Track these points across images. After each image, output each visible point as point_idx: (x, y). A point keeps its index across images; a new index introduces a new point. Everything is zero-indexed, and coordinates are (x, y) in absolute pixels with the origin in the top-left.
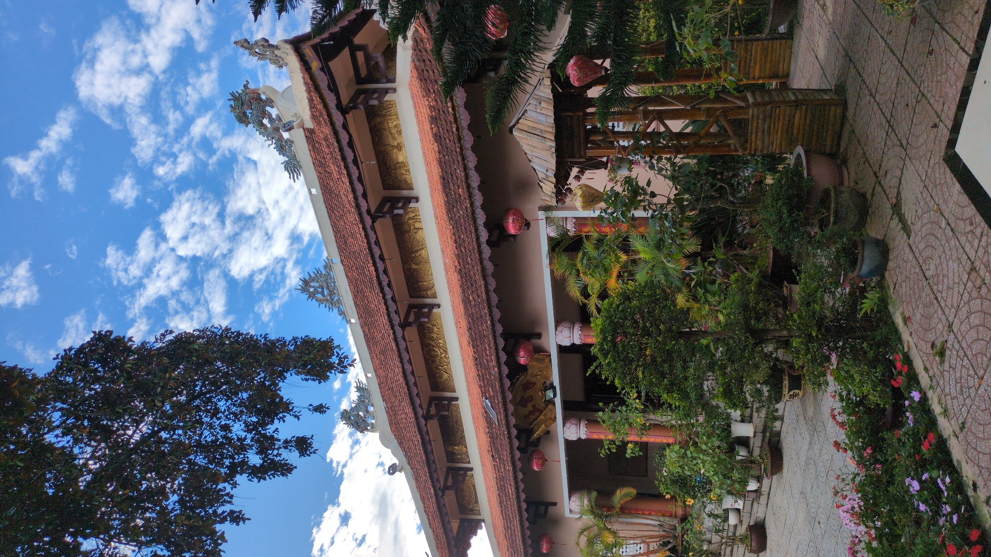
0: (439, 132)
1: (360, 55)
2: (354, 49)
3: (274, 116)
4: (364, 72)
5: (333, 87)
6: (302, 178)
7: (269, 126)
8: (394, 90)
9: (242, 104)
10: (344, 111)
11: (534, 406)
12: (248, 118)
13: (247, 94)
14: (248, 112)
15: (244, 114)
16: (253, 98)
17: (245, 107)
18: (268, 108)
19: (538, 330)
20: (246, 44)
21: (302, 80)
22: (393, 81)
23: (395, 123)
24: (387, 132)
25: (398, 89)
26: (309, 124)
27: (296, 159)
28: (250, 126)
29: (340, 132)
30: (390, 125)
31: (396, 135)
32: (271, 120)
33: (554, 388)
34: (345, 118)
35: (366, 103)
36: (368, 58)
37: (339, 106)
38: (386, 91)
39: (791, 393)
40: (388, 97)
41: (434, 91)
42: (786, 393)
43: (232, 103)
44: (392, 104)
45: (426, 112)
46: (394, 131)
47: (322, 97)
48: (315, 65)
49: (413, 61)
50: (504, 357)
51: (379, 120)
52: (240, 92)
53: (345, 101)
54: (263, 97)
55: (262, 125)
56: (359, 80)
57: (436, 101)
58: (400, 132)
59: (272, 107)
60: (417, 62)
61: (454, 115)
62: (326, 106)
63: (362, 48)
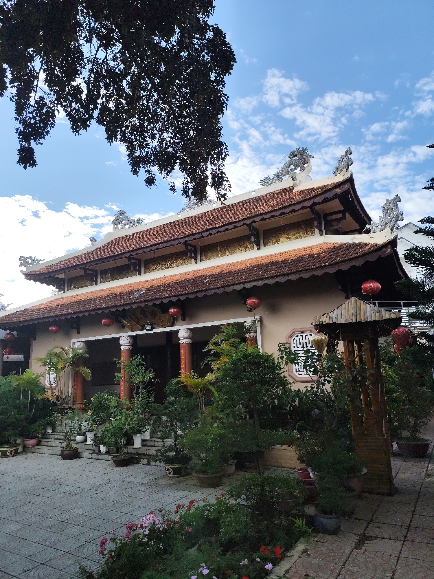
0: (305, 259)
1: (340, 216)
2: (343, 212)
3: (295, 171)
4: (329, 218)
5: (326, 200)
6: (261, 187)
7: (290, 169)
8: (321, 235)
9: (301, 154)
10: (311, 207)
11: (141, 318)
12: (293, 157)
13: (307, 157)
14: (297, 158)
15: (295, 156)
16: (305, 160)
17: (300, 156)
18: (299, 168)
19: (187, 319)
20: (349, 153)
21: (326, 184)
22: (326, 234)
23: (302, 235)
24: (296, 231)
25: (322, 237)
26: (296, 190)
27: (271, 183)
28: (289, 159)
29: (300, 205)
30: (301, 233)
31: (295, 236)
32: (293, 170)
33: (152, 330)
34: (308, 207)
35: (315, 219)
36: (338, 220)
37: (315, 204)
38: (321, 230)
39: (171, 470)
40: (317, 231)
41: (330, 255)
42: (171, 467)
43: (301, 149)
44: (313, 233)
45: (315, 251)
46: (297, 235)
47: (320, 194)
48: (338, 190)
49: (345, 244)
50: (174, 299)
51: (303, 227)
52: (308, 153)
53: (317, 207)
54: (306, 165)
55: (290, 165)
56: (326, 215)
57: (325, 257)
58: (297, 238)
59: (300, 170)
60: (345, 246)
61: (321, 267)
62: (315, 197)
63: (344, 217)
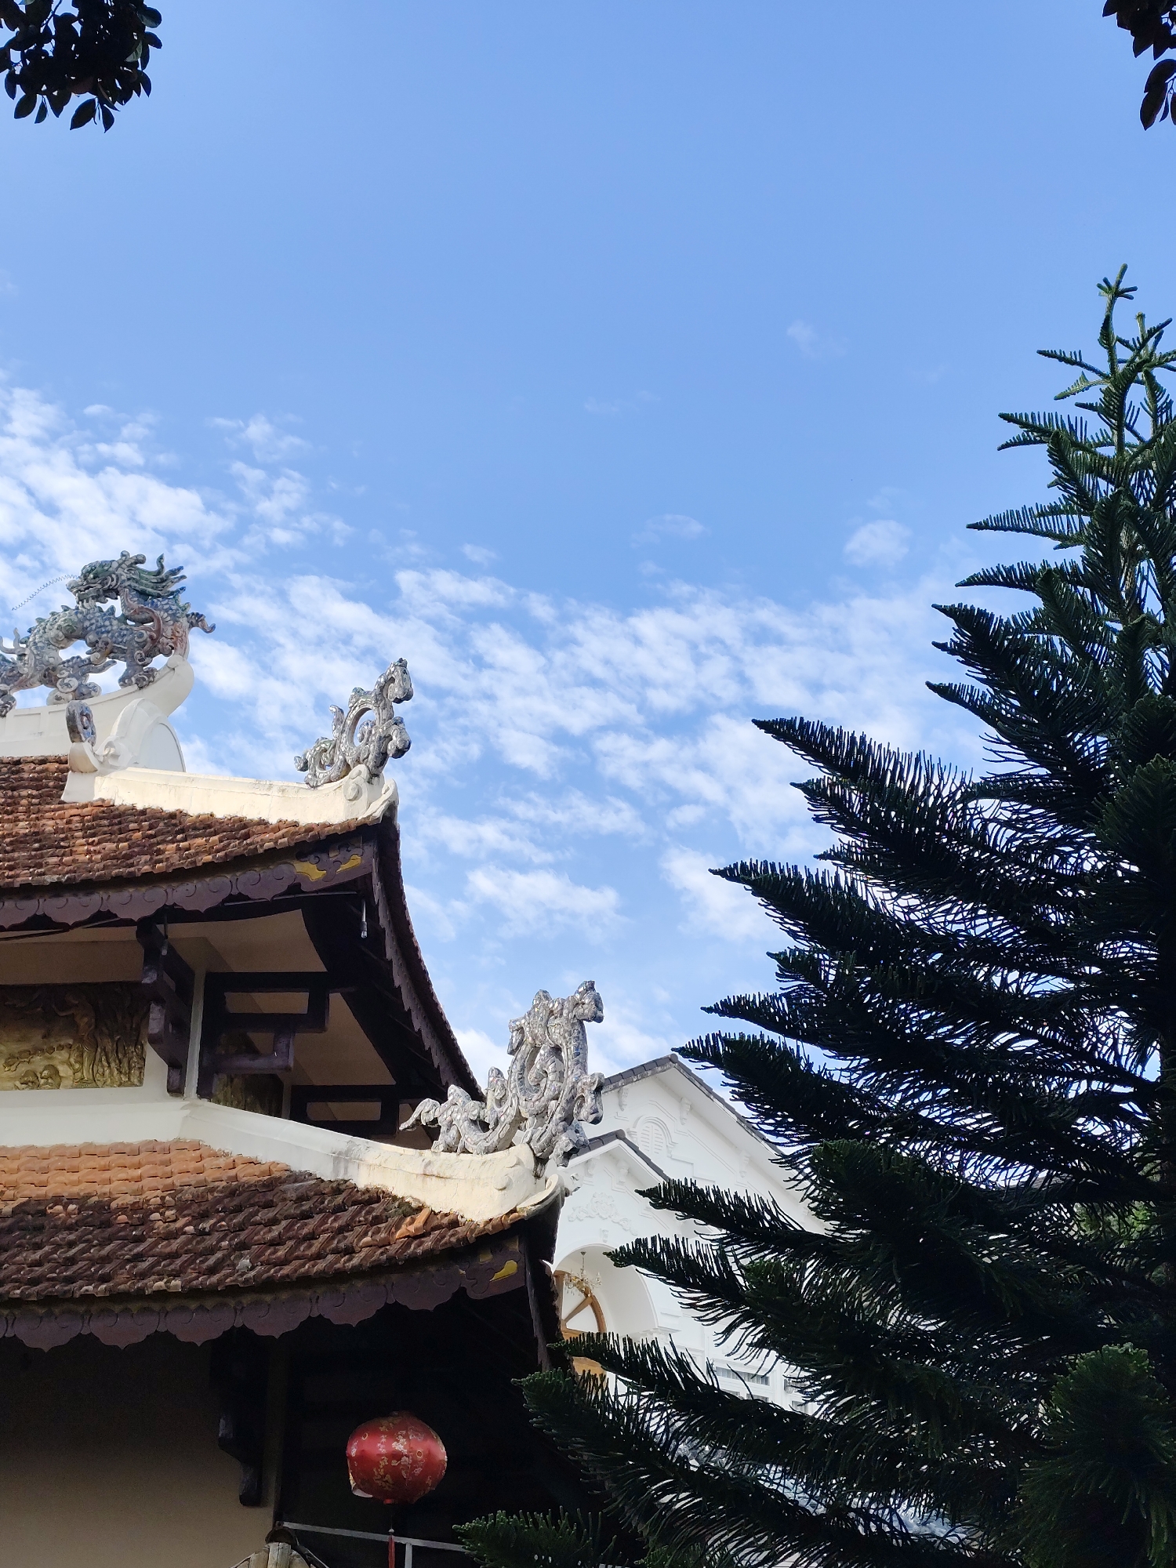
0: (57, 1229)
1: (297, 1002)
2: (316, 986)
4: (237, 1003)
8: (176, 1090)
10: (146, 927)
12: (97, 598)
13: (175, 617)
15: (113, 592)
17: (135, 603)
21: (251, 814)
22: (204, 1091)
23: (64, 1070)
24: (37, 1038)
25: (177, 1103)
26: (78, 791)
28: (72, 601)
30: (60, 1056)
31: (23, 1068)
34: (128, 922)
35: (153, 995)
36: (284, 1024)
38: (176, 1065)
40: (155, 1063)
41: (202, 1233)
44: (130, 1074)
45: (119, 1189)
46: (39, 1062)
48: (311, 872)
49: (296, 1177)
51: (83, 1022)
53: (178, 932)
55: (72, 634)
56: (222, 983)
57: (171, 1236)
58: (31, 1082)
60: (291, 1190)
61: (140, 1295)
63: (317, 1016)
